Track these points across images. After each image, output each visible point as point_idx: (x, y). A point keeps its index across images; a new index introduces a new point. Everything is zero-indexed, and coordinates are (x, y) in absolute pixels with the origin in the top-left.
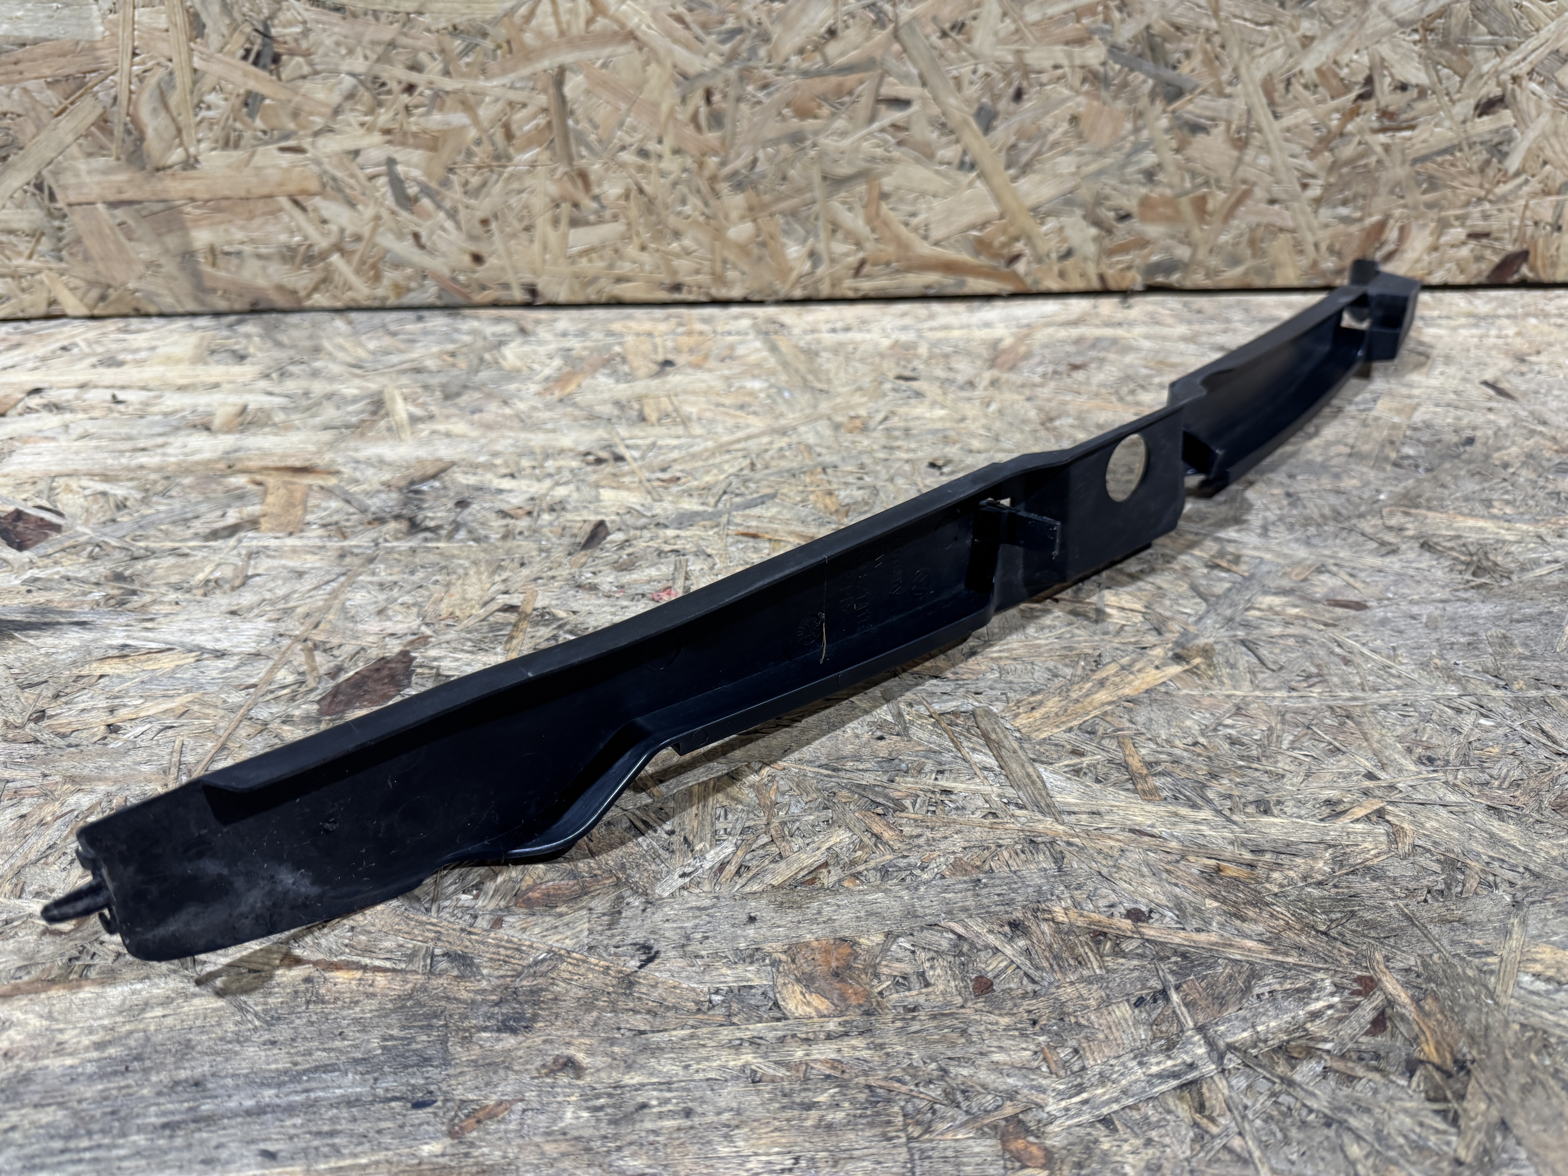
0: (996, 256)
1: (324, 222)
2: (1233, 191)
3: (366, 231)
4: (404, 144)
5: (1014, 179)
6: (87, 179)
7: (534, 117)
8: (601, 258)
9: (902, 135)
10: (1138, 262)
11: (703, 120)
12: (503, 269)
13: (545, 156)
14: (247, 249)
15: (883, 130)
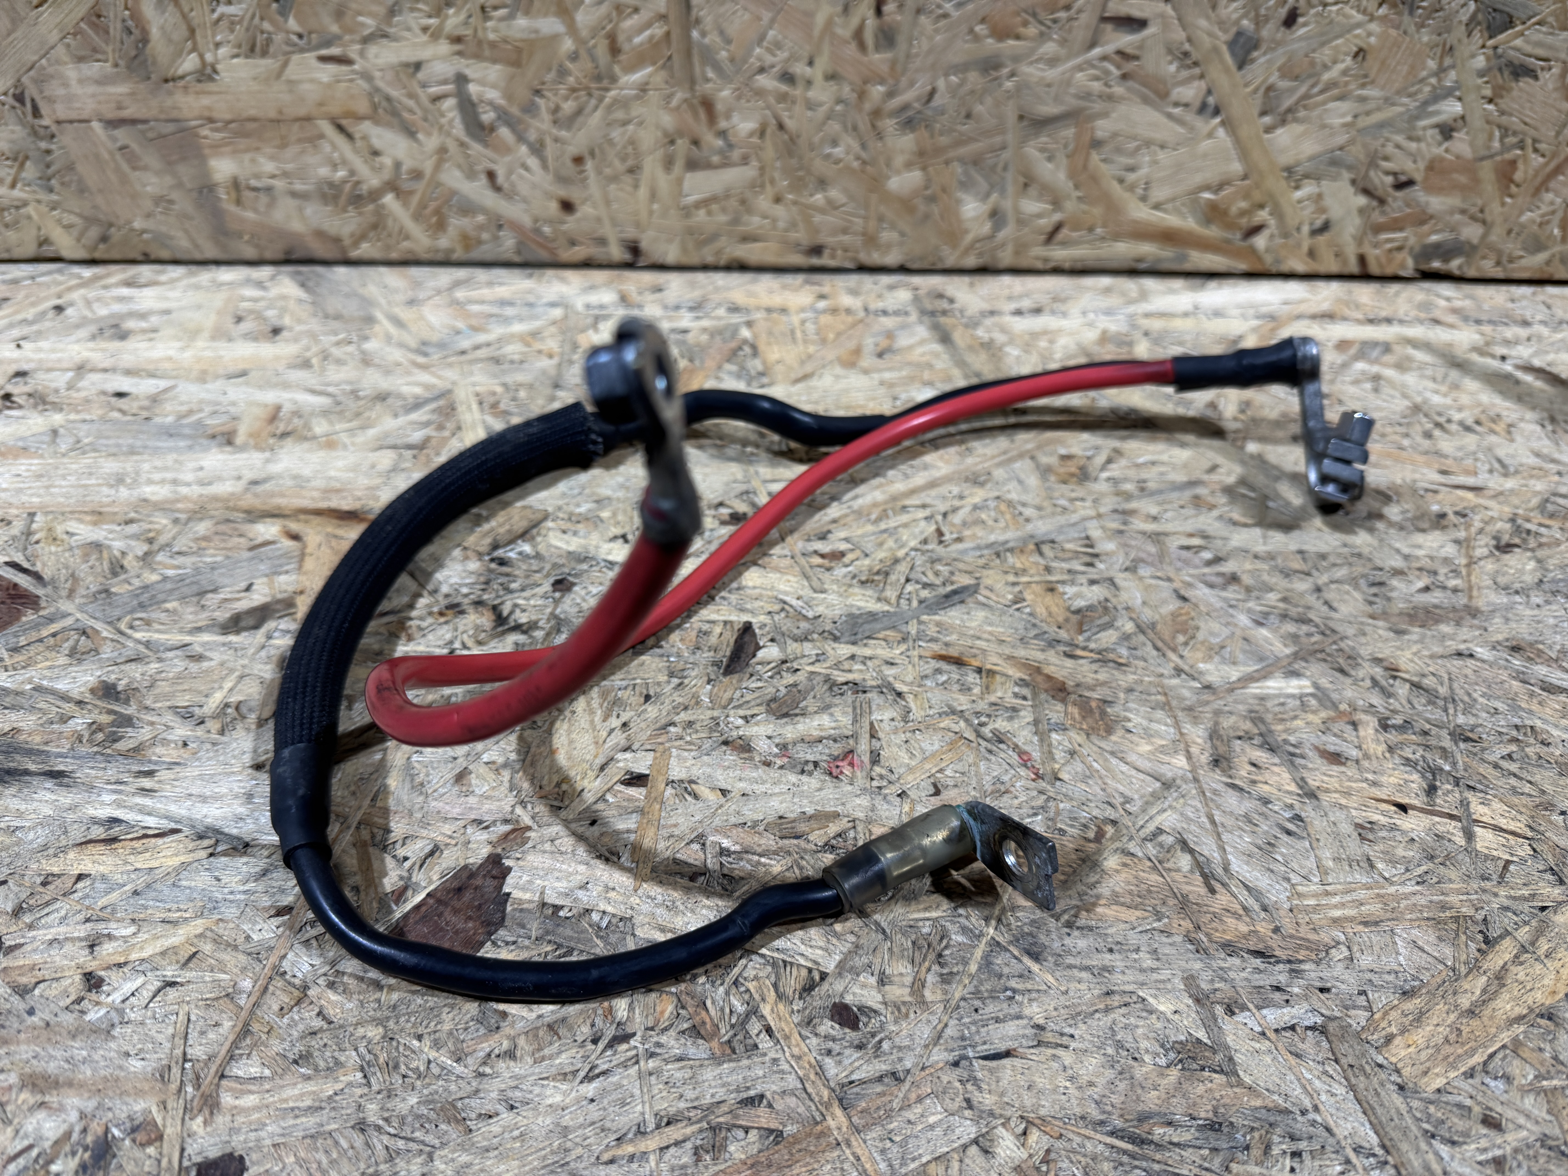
0: (1230, 226)
1: (376, 153)
2: (1554, 155)
3: (428, 167)
4: (478, 56)
5: (1269, 130)
6: (77, 89)
7: (648, 25)
8: (724, 210)
9: (1131, 66)
10: (1412, 241)
11: (869, 37)
12: (599, 220)
13: (660, 78)
14: (279, 184)
15: (1104, 58)
